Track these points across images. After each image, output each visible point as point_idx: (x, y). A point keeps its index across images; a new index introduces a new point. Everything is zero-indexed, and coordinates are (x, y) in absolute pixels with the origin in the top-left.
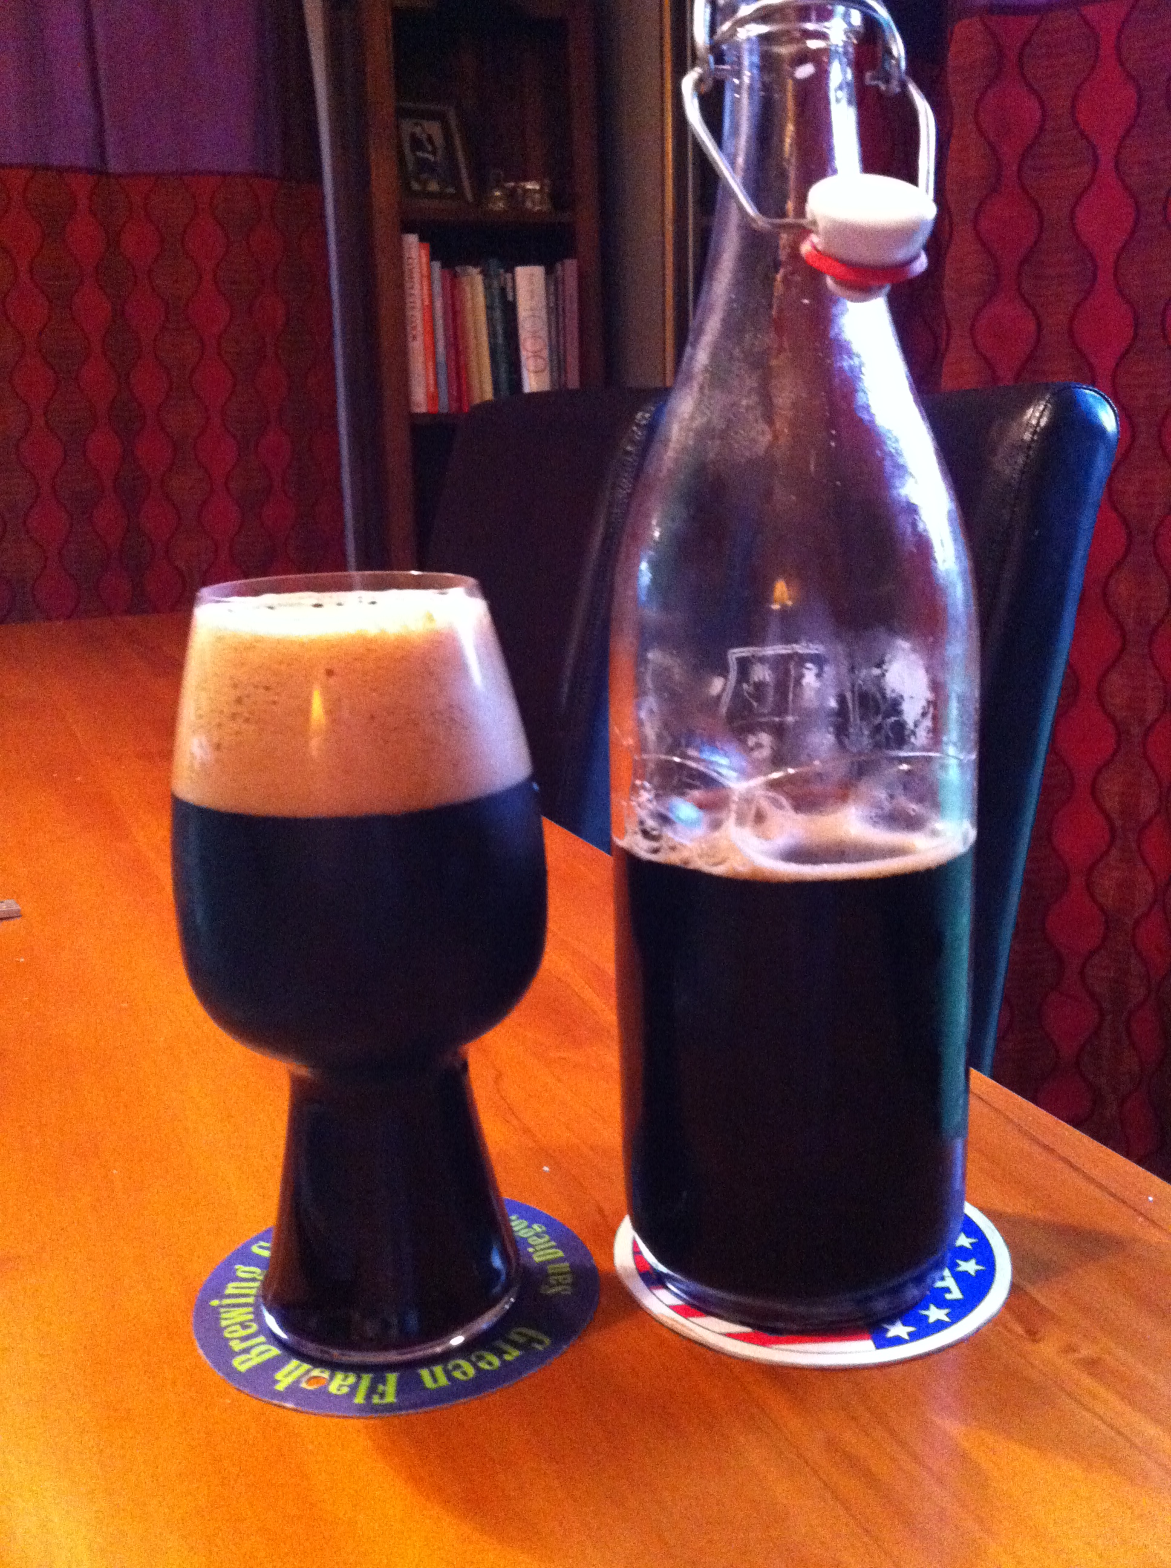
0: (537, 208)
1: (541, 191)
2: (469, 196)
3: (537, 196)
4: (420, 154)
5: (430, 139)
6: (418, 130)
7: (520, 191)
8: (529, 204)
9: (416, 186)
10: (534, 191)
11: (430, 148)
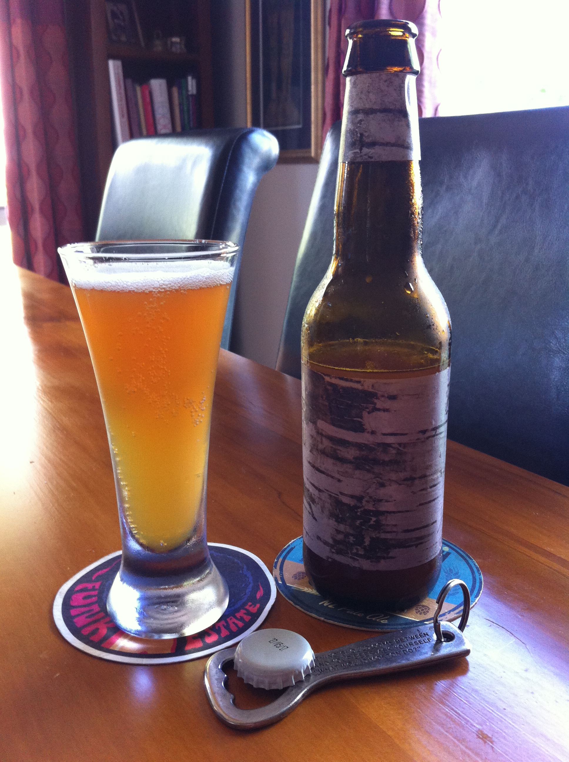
0: (179, 51)
1: (180, 43)
2: (143, 44)
3: (178, 46)
4: (116, 21)
5: (122, 13)
6: (115, 9)
7: (169, 43)
8: (174, 49)
9: (114, 38)
10: (176, 43)
11: (121, 17)
